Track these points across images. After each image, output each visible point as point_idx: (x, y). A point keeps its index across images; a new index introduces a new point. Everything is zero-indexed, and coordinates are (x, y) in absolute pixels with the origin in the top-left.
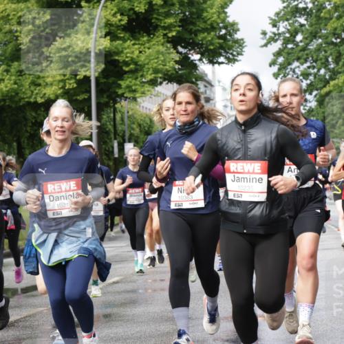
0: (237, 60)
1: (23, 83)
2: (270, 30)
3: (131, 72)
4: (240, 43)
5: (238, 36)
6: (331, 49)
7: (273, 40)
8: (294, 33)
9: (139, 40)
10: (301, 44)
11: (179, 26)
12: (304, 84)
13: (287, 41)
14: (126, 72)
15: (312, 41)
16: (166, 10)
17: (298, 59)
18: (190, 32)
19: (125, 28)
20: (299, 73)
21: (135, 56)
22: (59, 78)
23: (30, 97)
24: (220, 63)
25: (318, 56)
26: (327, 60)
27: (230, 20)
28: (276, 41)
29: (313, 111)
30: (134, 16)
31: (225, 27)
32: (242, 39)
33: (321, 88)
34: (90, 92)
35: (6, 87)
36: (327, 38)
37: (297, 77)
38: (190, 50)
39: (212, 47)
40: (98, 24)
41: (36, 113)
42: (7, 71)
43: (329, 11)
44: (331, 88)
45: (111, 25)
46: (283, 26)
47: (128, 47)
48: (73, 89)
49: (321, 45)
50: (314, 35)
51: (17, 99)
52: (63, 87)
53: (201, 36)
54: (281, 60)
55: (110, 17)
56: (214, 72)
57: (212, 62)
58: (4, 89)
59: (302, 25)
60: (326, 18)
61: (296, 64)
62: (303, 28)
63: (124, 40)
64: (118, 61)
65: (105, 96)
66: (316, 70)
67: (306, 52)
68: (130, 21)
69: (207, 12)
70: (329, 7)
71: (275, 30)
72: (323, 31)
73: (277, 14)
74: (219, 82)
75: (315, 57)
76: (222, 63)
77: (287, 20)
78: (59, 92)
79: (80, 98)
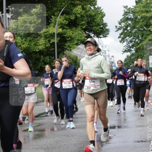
0: (107, 36)
1: (31, 45)
2: (118, 25)
3: (69, 40)
4: (108, 30)
5: (107, 28)
6: (140, 32)
7: (119, 29)
8: (127, 27)
9: (72, 29)
10: (129, 31)
11: (86, 24)
12: (131, 45)
13: (124, 30)
14: (67, 41)
15: (133, 29)
16: (82, 19)
17: (128, 36)
18: (90, 26)
19: (67, 25)
20: (129, 41)
21: (71, 35)
22: (44, 43)
23: (34, 49)
24: (101, 37)
25: (135, 35)
26: (139, 36)
27: (104, 22)
28: (120, 29)
29: (134, 54)
30: (70, 21)
31: (103, 25)
32: (109, 29)
33: (136, 46)
34: (55, 48)
35: (25, 46)
36: (138, 28)
37: (128, 42)
38: (90, 33)
39: (98, 32)
40: (58, 23)
41: (36, 55)
42: (26, 40)
43: (139, 19)
44: (140, 46)
45: (62, 24)
46: (123, 24)
47: (68, 31)
48: (49, 46)
49: (136, 31)
50: (134, 27)
51: (29, 50)
52: (45, 46)
53: (94, 28)
54: (122, 36)
55: (62, 21)
56: (98, 41)
57: (98, 37)
58: (25, 47)
59: (130, 24)
60: (138, 22)
61: (128, 38)
62: (130, 25)
63: (67, 29)
64: (65, 36)
65: (60, 49)
66: (135, 40)
67: (131, 33)
68: (69, 23)
69: (96, 19)
70: (139, 18)
71: (120, 26)
72: (137, 26)
73: (121, 20)
74: (100, 44)
75: (134, 35)
76: (102, 37)
77: (124, 22)
78: (44, 48)
79: (51, 49)
